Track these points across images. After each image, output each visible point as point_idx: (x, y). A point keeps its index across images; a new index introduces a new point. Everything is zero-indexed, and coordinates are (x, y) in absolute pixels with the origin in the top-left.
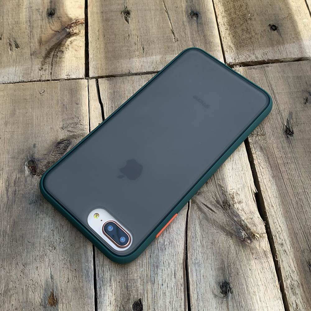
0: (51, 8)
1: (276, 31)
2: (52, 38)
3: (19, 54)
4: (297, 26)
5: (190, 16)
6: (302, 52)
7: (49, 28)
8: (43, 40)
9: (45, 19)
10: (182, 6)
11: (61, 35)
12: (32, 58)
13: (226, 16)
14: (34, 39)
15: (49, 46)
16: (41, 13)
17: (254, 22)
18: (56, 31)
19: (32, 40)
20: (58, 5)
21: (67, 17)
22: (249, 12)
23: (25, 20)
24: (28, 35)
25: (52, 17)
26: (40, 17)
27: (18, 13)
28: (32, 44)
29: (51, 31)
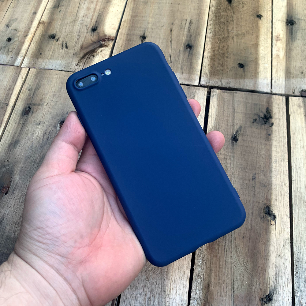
0: (95, 26)
1: (242, 69)
2: (90, 46)
3: (66, 53)
4: (259, 68)
5: (186, 48)
6: (255, 87)
7: (90, 39)
8: (84, 46)
9: (89, 33)
10: (183, 39)
11: (96, 45)
12: (73, 57)
13: (211, 52)
14: (78, 45)
15: (86, 51)
16: (87, 28)
17: (229, 60)
18: (93, 42)
19: (77, 44)
20: (100, 24)
21: (104, 34)
22: (228, 52)
23: (76, 31)
24: (75, 41)
25: (94, 32)
26: (86, 31)
27: (73, 25)
28: (76, 48)
29: (91, 41)
